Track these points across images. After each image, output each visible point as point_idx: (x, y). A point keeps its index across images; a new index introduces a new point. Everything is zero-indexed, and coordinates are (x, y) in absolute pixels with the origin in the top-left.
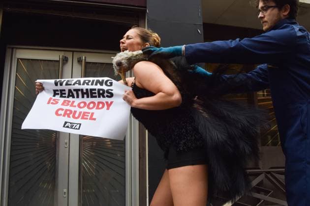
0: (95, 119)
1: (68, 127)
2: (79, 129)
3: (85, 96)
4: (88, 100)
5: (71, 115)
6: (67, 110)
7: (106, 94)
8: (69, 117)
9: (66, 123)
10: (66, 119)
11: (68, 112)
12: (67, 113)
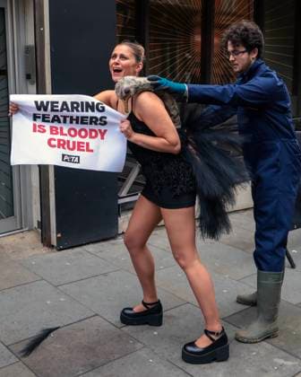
0: (92, 151)
1: (66, 161)
2: (79, 162)
3: (74, 122)
4: (78, 127)
5: (66, 146)
6: (59, 140)
7: (99, 122)
8: (64, 148)
9: (63, 156)
10: (62, 151)
11: (62, 142)
12: (62, 144)
